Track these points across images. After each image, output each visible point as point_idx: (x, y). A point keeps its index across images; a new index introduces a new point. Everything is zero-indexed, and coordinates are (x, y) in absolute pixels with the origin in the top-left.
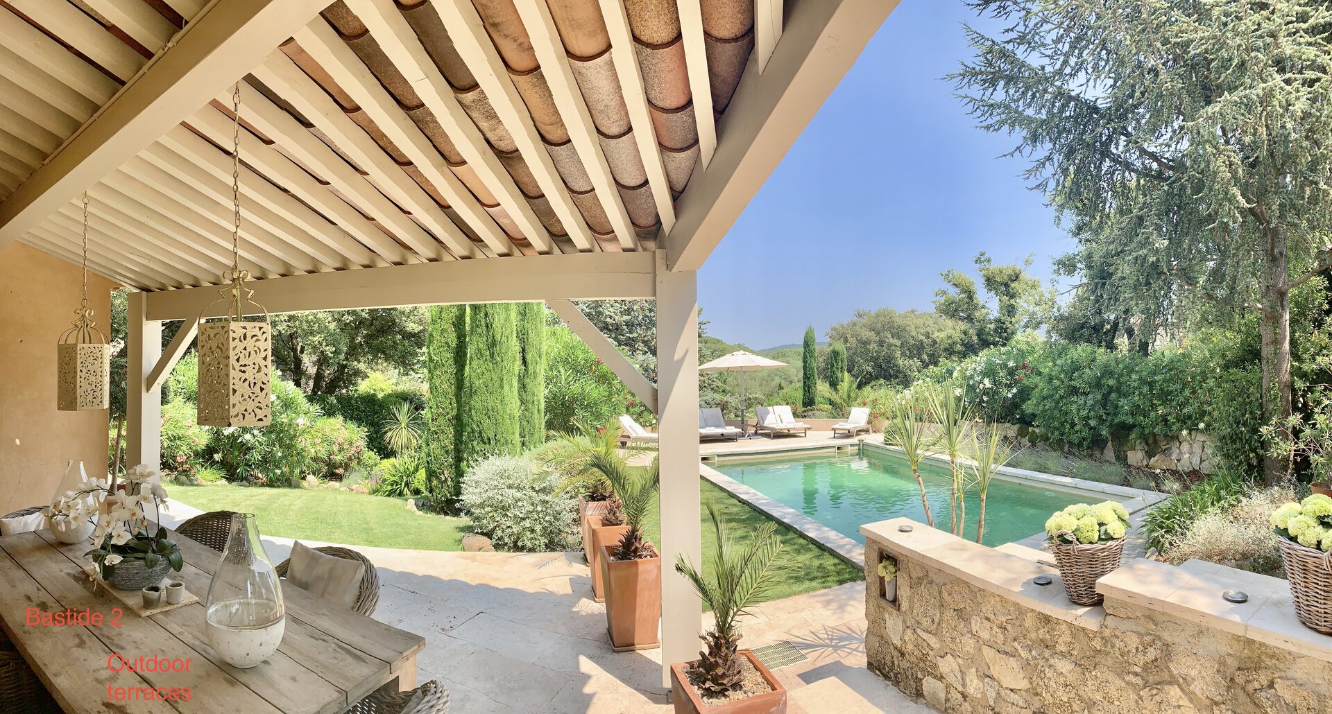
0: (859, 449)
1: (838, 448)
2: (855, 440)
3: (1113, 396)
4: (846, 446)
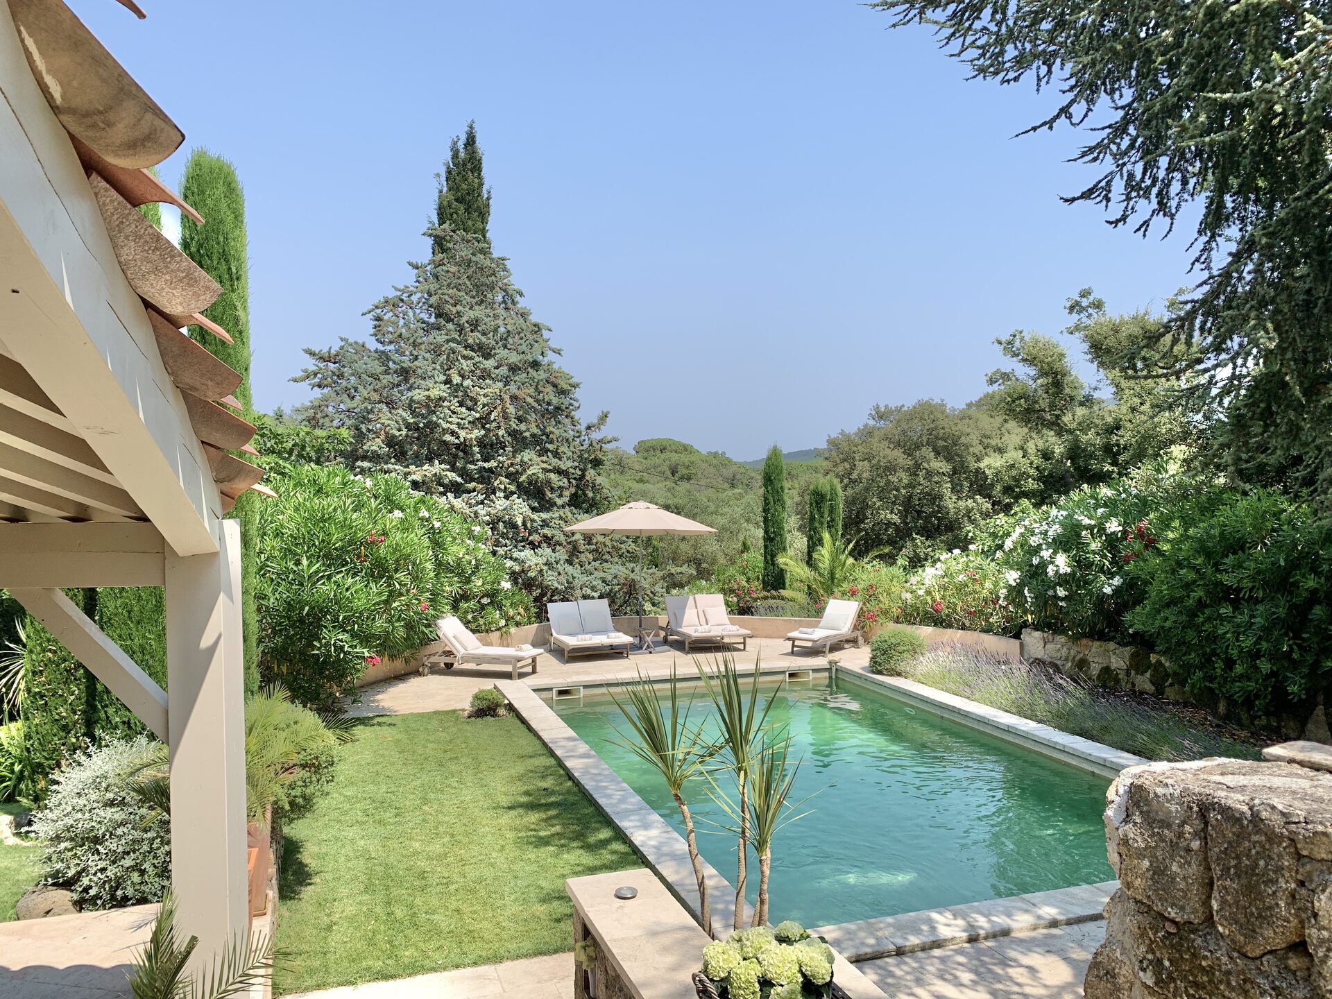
0: (830, 677)
1: (791, 675)
4: (806, 672)
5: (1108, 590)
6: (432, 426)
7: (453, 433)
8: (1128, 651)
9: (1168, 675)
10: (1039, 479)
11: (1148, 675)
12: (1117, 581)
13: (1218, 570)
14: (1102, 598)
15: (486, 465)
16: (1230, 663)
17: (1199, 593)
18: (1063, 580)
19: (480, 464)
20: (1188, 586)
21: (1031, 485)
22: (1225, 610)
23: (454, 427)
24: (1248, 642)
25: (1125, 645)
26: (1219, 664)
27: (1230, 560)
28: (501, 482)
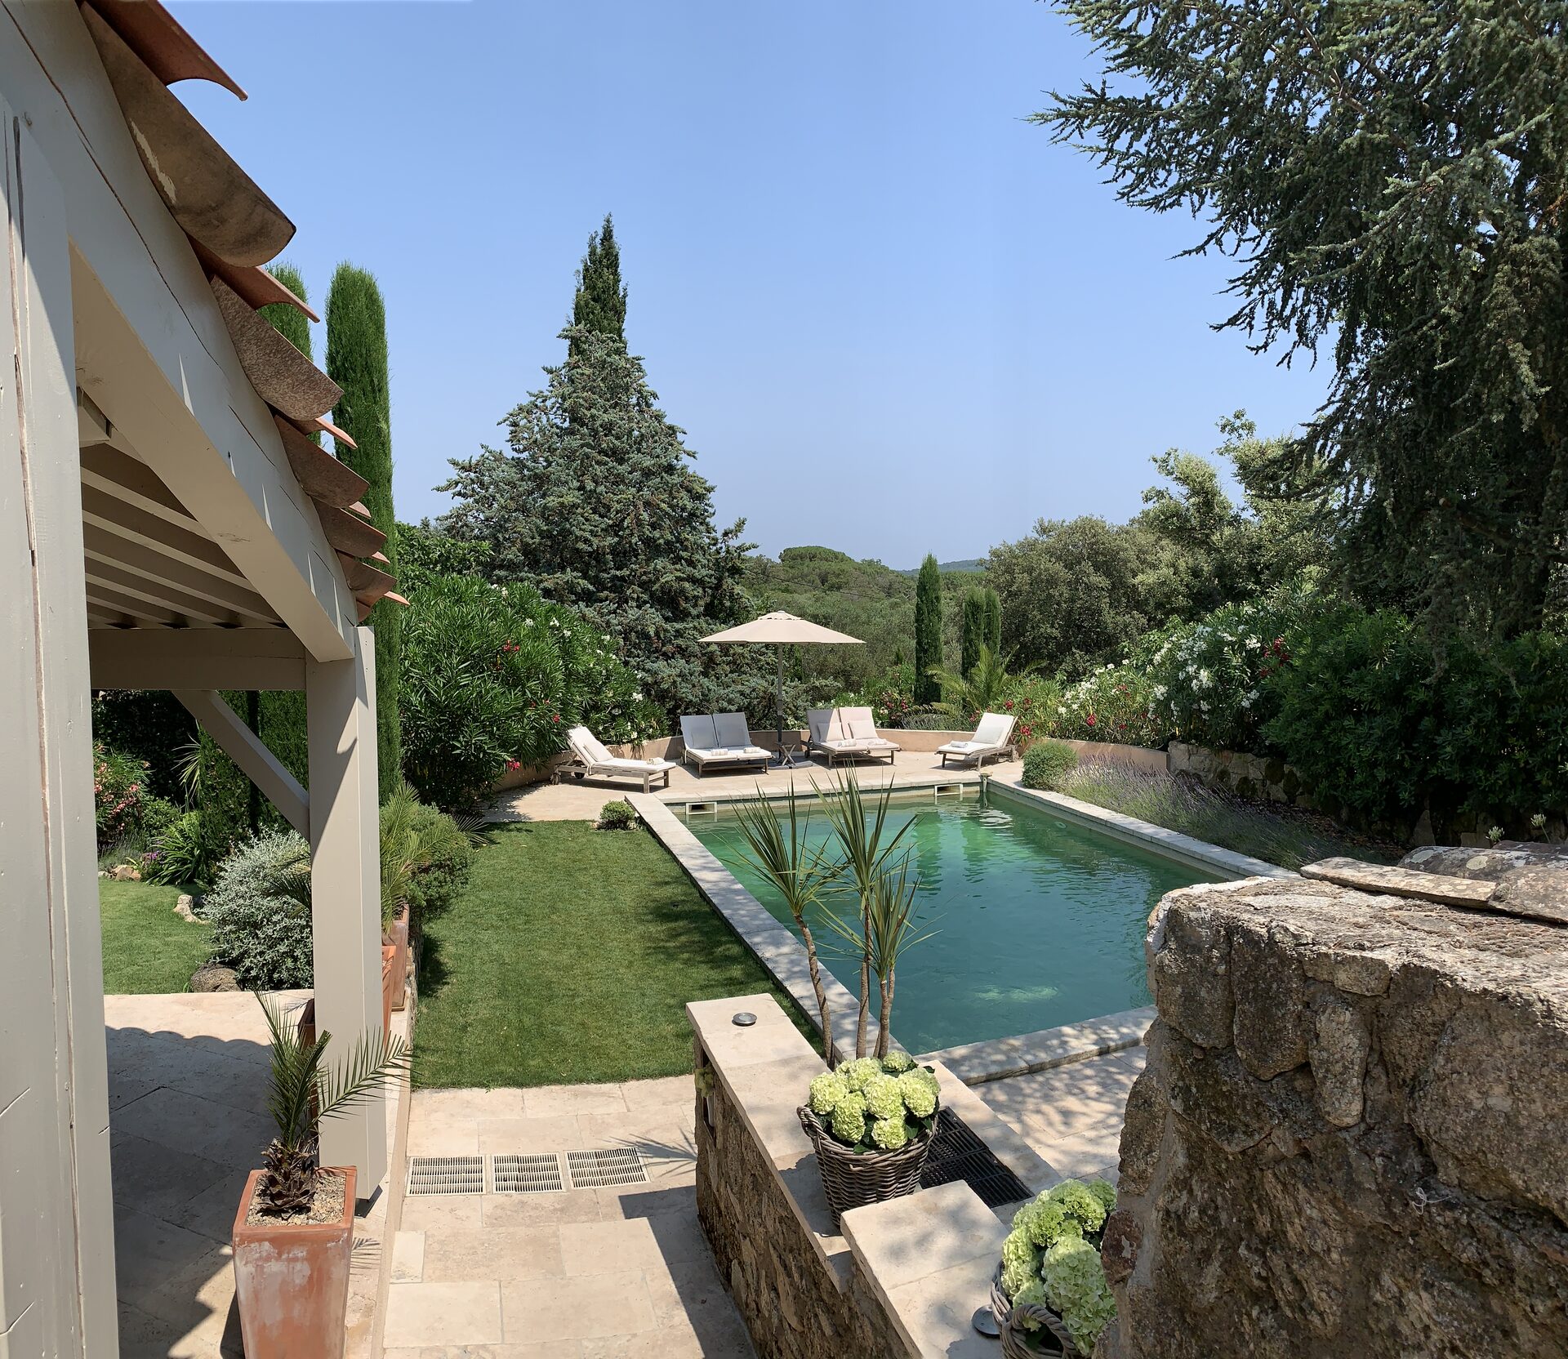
0: (981, 791)
1: (940, 789)
2: (972, 775)
3: (1427, 723)
4: (956, 785)
5: (1246, 704)
6: (565, 533)
7: (586, 541)
8: (1264, 761)
9: (1299, 785)
10: (1188, 596)
11: (1281, 784)
12: (1254, 695)
13: (1343, 684)
14: (1242, 712)
15: (618, 573)
16: (1351, 773)
17: (1325, 707)
18: (1206, 694)
19: (613, 572)
20: (1317, 700)
21: (1181, 601)
22: (1348, 722)
23: (587, 535)
24: (1366, 753)
25: (1262, 756)
26: (1343, 774)
27: (1353, 675)
28: (633, 591)
